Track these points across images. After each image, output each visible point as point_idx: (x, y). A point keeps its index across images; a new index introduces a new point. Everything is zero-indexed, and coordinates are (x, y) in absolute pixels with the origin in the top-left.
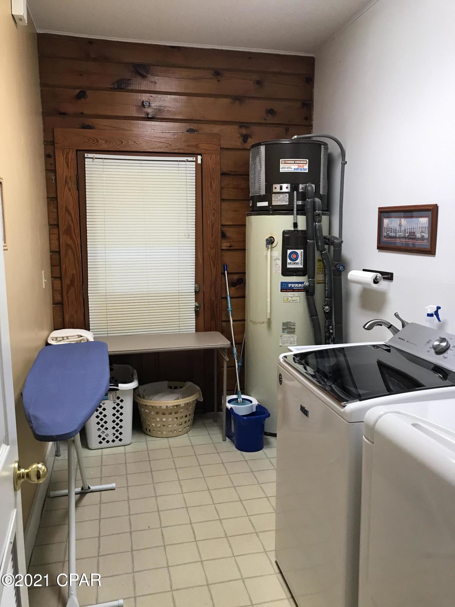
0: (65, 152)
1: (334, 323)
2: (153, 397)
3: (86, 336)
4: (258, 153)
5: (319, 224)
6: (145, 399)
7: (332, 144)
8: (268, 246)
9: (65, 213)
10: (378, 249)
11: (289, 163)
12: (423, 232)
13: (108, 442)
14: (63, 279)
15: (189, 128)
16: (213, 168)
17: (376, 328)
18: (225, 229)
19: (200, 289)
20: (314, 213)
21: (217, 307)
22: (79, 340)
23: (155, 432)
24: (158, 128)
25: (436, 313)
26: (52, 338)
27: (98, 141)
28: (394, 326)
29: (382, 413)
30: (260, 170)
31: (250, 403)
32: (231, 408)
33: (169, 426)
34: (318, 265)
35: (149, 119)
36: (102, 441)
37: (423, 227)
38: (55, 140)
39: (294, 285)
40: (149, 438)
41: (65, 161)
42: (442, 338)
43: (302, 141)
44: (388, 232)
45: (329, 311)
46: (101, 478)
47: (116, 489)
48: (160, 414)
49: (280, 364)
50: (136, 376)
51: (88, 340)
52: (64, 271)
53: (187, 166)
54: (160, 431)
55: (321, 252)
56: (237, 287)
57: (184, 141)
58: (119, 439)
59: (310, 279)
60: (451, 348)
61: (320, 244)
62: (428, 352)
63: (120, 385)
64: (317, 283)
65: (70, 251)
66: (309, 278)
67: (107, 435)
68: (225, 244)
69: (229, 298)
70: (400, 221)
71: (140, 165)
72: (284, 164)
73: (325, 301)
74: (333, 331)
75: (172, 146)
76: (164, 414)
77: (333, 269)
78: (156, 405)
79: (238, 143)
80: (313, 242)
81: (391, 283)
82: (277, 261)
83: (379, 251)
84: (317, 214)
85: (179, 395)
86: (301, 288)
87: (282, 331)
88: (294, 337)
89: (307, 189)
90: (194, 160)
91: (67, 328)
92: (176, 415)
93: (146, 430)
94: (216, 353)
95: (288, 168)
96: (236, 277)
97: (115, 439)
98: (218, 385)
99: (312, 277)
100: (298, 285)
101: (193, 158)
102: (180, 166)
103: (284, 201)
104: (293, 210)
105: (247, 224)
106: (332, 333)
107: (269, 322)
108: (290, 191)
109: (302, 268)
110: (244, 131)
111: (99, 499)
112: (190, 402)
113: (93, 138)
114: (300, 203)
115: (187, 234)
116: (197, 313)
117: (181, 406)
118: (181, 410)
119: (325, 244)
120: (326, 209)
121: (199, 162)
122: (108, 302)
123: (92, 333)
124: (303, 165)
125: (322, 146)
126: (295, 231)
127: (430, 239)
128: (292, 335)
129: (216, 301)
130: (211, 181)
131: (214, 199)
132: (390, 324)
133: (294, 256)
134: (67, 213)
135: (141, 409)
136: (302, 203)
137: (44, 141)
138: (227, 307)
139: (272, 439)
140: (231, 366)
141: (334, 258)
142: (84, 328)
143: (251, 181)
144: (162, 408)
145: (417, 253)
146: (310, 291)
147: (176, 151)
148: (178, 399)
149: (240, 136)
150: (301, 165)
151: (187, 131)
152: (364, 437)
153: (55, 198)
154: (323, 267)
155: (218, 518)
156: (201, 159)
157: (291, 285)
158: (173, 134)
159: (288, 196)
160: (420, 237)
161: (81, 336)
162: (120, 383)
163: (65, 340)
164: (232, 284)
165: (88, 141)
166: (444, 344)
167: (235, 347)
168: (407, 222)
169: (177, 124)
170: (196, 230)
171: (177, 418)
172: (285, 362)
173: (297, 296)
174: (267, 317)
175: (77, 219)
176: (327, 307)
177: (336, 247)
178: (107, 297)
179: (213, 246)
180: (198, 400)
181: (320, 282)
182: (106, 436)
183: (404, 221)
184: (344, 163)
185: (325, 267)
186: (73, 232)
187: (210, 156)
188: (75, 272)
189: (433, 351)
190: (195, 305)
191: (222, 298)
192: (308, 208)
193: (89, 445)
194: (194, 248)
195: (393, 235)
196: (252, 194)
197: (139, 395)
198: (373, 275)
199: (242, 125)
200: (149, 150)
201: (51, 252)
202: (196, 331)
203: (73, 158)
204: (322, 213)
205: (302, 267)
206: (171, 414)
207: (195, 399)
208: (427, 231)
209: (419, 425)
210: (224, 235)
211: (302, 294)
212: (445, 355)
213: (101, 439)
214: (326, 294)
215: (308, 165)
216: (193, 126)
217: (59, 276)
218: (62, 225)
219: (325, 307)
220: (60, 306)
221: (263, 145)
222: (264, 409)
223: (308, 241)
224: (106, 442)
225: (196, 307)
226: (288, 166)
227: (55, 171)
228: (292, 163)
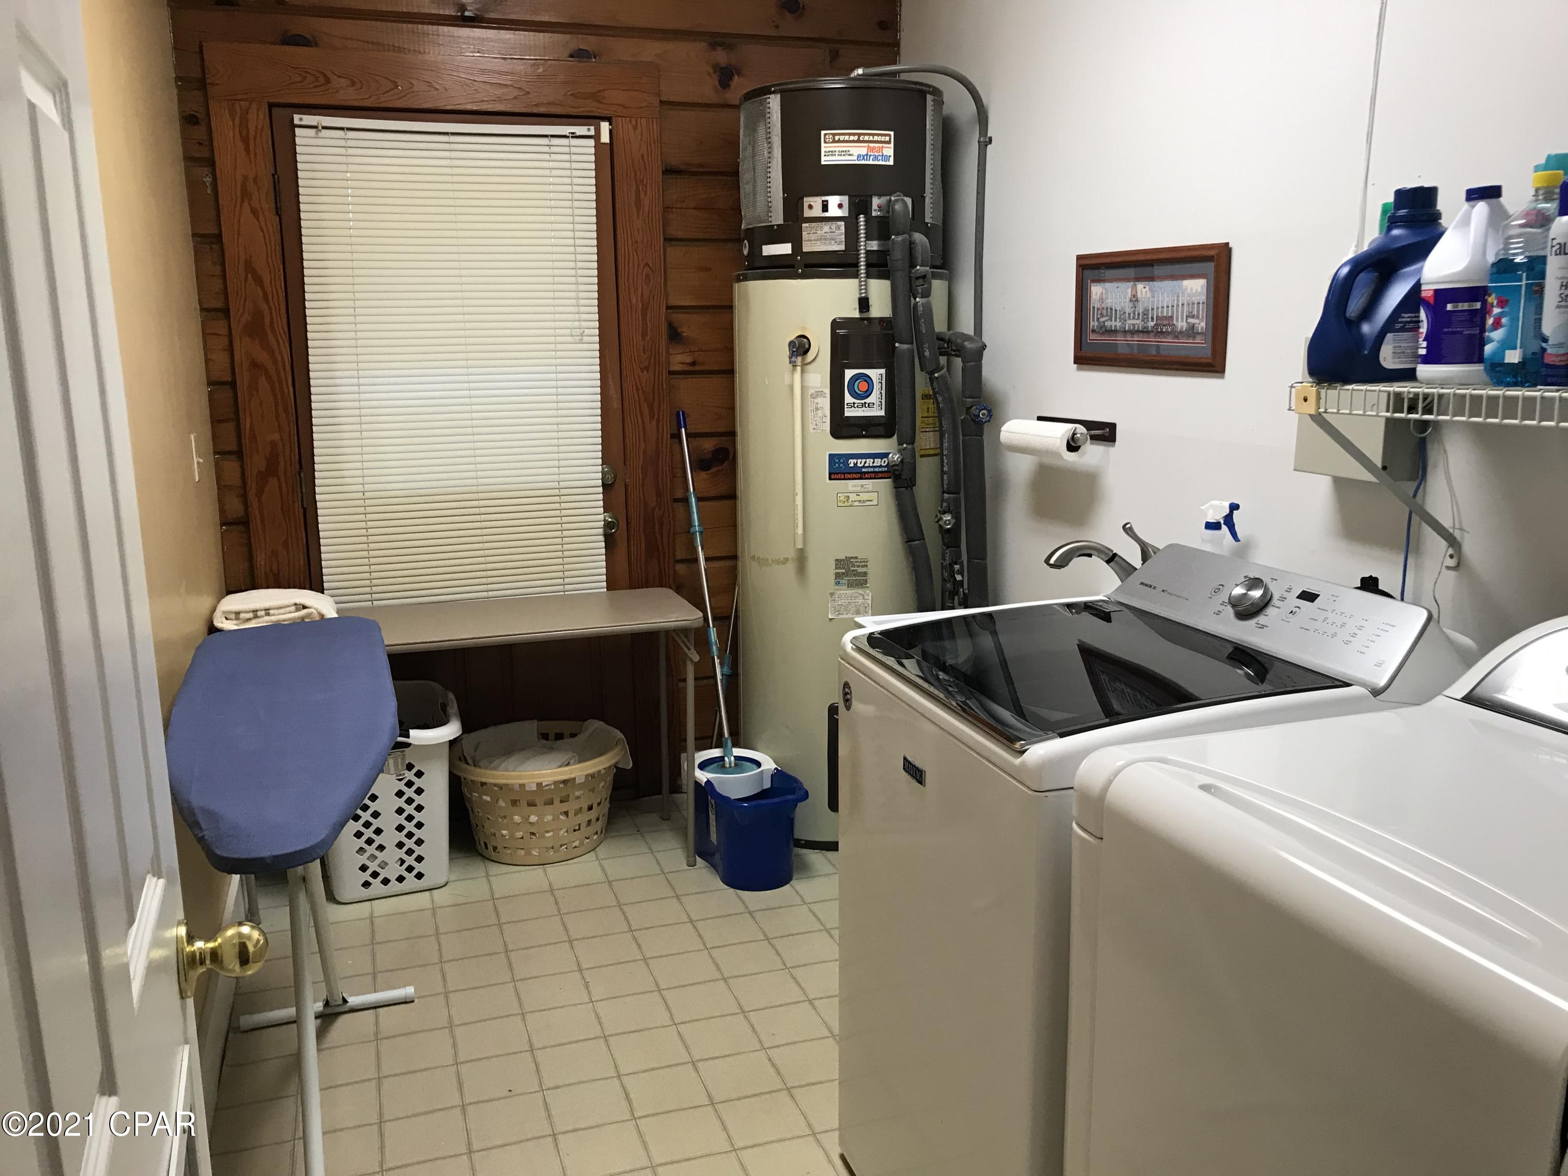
0: (238, 109)
1: (964, 557)
2: (504, 761)
3: (316, 606)
4: (763, 115)
5: (924, 300)
6: (480, 767)
7: (953, 92)
8: (793, 359)
9: (246, 279)
10: (1075, 363)
11: (844, 141)
12: (1193, 317)
13: (386, 882)
14: (245, 459)
15: (577, 48)
16: (642, 156)
17: (1077, 562)
18: (678, 317)
19: (615, 477)
20: (910, 272)
21: (661, 524)
22: (299, 618)
23: (509, 852)
24: (493, 46)
25: (1229, 520)
26: (224, 612)
27: (328, 81)
28: (1121, 557)
29: (1120, 763)
30: (769, 160)
31: (754, 766)
32: (708, 782)
33: (547, 835)
34: (923, 409)
35: (468, 21)
36: (371, 880)
37: (1193, 304)
38: (207, 76)
39: (864, 461)
40: (494, 869)
41: (238, 137)
42: (1250, 579)
43: (877, 83)
44: (1102, 320)
45: (953, 526)
46: (374, 975)
47: (416, 1000)
48: (524, 803)
49: (845, 657)
50: (453, 709)
51: (322, 616)
52: (247, 435)
53: (573, 150)
54: (523, 849)
55: (931, 373)
56: (714, 470)
57: (564, 83)
58: (415, 872)
59: (905, 445)
60: (1275, 601)
61: (927, 353)
62: (1218, 613)
63: (412, 732)
64: (922, 456)
65: (263, 382)
66: (900, 443)
67: (383, 865)
68: (679, 358)
69: (693, 500)
70: (1134, 288)
71: (447, 146)
72: (832, 142)
73: (943, 501)
74: (963, 576)
75: (530, 96)
76: (531, 804)
77: (962, 418)
78: (510, 782)
79: (707, 89)
80: (908, 349)
81: (1111, 449)
82: (819, 400)
83: (1078, 369)
84: (920, 275)
85: (570, 754)
86: (880, 470)
87: (833, 582)
88: (866, 596)
89: (892, 209)
90: (592, 133)
91: (262, 588)
92: (564, 807)
93: (487, 848)
94: (662, 641)
95: (842, 153)
96: (709, 445)
97: (405, 874)
98: (670, 723)
99: (908, 439)
100: (873, 463)
101: (589, 129)
102: (553, 149)
103: (833, 242)
104: (856, 265)
105: (736, 303)
106: (962, 582)
107: (801, 559)
108: (847, 215)
109: (883, 416)
110: (722, 57)
111: (372, 1028)
112: (600, 771)
113: (316, 73)
114: (874, 245)
115: (578, 332)
116: (609, 540)
117: (578, 781)
118: (577, 794)
119: (940, 355)
120: (939, 262)
121: (605, 138)
122: (369, 517)
123: (332, 599)
124: (880, 145)
125: (929, 98)
126: (862, 319)
127: (1210, 333)
128: (860, 591)
129: (660, 509)
130: (638, 191)
131: (646, 240)
132: (1112, 551)
133: (862, 386)
134: (250, 276)
135: (471, 795)
136: (879, 245)
137: (178, 79)
138: (690, 524)
139: (814, 857)
140: (705, 677)
141: (963, 390)
142: (308, 586)
143: (745, 188)
144: (527, 789)
145: (1176, 369)
146: (904, 477)
147: (542, 110)
148: (568, 764)
149: (712, 71)
150: (876, 145)
151: (571, 56)
152: (1074, 825)
153: (213, 236)
154: (936, 415)
155: (688, 1059)
156: (611, 131)
157: (855, 461)
158: (534, 65)
159: (843, 228)
160: (1184, 329)
161: (304, 607)
162: (412, 728)
163: (258, 617)
164: (700, 464)
165: (299, 79)
166: (1257, 594)
167: (714, 626)
168: (1151, 290)
169: (541, 38)
170: (600, 320)
171: (566, 814)
172: (858, 653)
173: (871, 489)
174: (795, 545)
175: (277, 294)
176: (948, 517)
177: (970, 362)
178: (368, 502)
179: (647, 364)
180: (620, 766)
181: (927, 452)
182: (379, 866)
183: (1142, 289)
184: (985, 142)
185: (940, 414)
186: (269, 330)
187: (634, 122)
188: (276, 437)
189: (1230, 610)
190: (605, 520)
191: (676, 501)
192: (895, 258)
193: (335, 893)
194: (598, 368)
195: (1116, 326)
196: (748, 224)
197: (462, 758)
198: (1064, 430)
199: (717, 40)
200: (469, 107)
201: (210, 383)
202: (609, 588)
203: (259, 127)
204: (932, 272)
205: (882, 413)
206: (550, 802)
207: (613, 761)
208: (1202, 312)
209: (1217, 788)
210: (674, 335)
211: (884, 485)
212: (1261, 619)
213: (366, 876)
214: (946, 482)
215: (892, 145)
216: (588, 42)
217: (234, 447)
218: (238, 310)
219: (943, 516)
220: (241, 528)
221: (774, 92)
222: (794, 780)
223: (897, 345)
224: (382, 882)
225: (608, 525)
226: (841, 149)
227: (211, 163)
228: (853, 141)
